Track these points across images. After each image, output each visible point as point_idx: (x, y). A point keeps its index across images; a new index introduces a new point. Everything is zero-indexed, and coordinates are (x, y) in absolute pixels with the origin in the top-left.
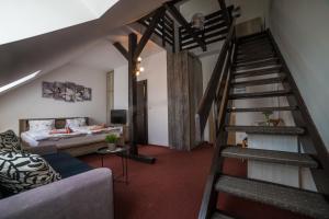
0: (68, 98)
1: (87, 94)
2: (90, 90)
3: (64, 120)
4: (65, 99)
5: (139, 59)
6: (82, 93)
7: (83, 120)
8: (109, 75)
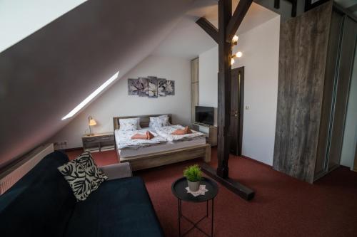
0: (151, 94)
1: (169, 88)
2: (173, 83)
3: (148, 117)
4: (148, 95)
5: (235, 38)
6: (165, 86)
7: (166, 119)
8: (194, 62)
